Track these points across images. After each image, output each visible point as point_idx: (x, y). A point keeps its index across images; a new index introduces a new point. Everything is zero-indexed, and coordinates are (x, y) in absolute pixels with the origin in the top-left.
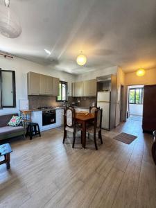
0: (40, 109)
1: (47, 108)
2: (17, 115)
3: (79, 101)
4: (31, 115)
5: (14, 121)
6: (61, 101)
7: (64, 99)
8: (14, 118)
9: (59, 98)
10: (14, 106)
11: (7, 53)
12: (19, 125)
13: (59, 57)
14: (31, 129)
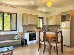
0: (28, 32)
1: (31, 31)
2: (17, 34)
3: (50, 28)
4: (23, 35)
5: (16, 37)
6: (40, 28)
7: (41, 27)
8: (16, 36)
9: (38, 27)
10: (16, 30)
11: (14, 6)
12: (18, 39)
13: (37, 4)
14: (23, 42)
